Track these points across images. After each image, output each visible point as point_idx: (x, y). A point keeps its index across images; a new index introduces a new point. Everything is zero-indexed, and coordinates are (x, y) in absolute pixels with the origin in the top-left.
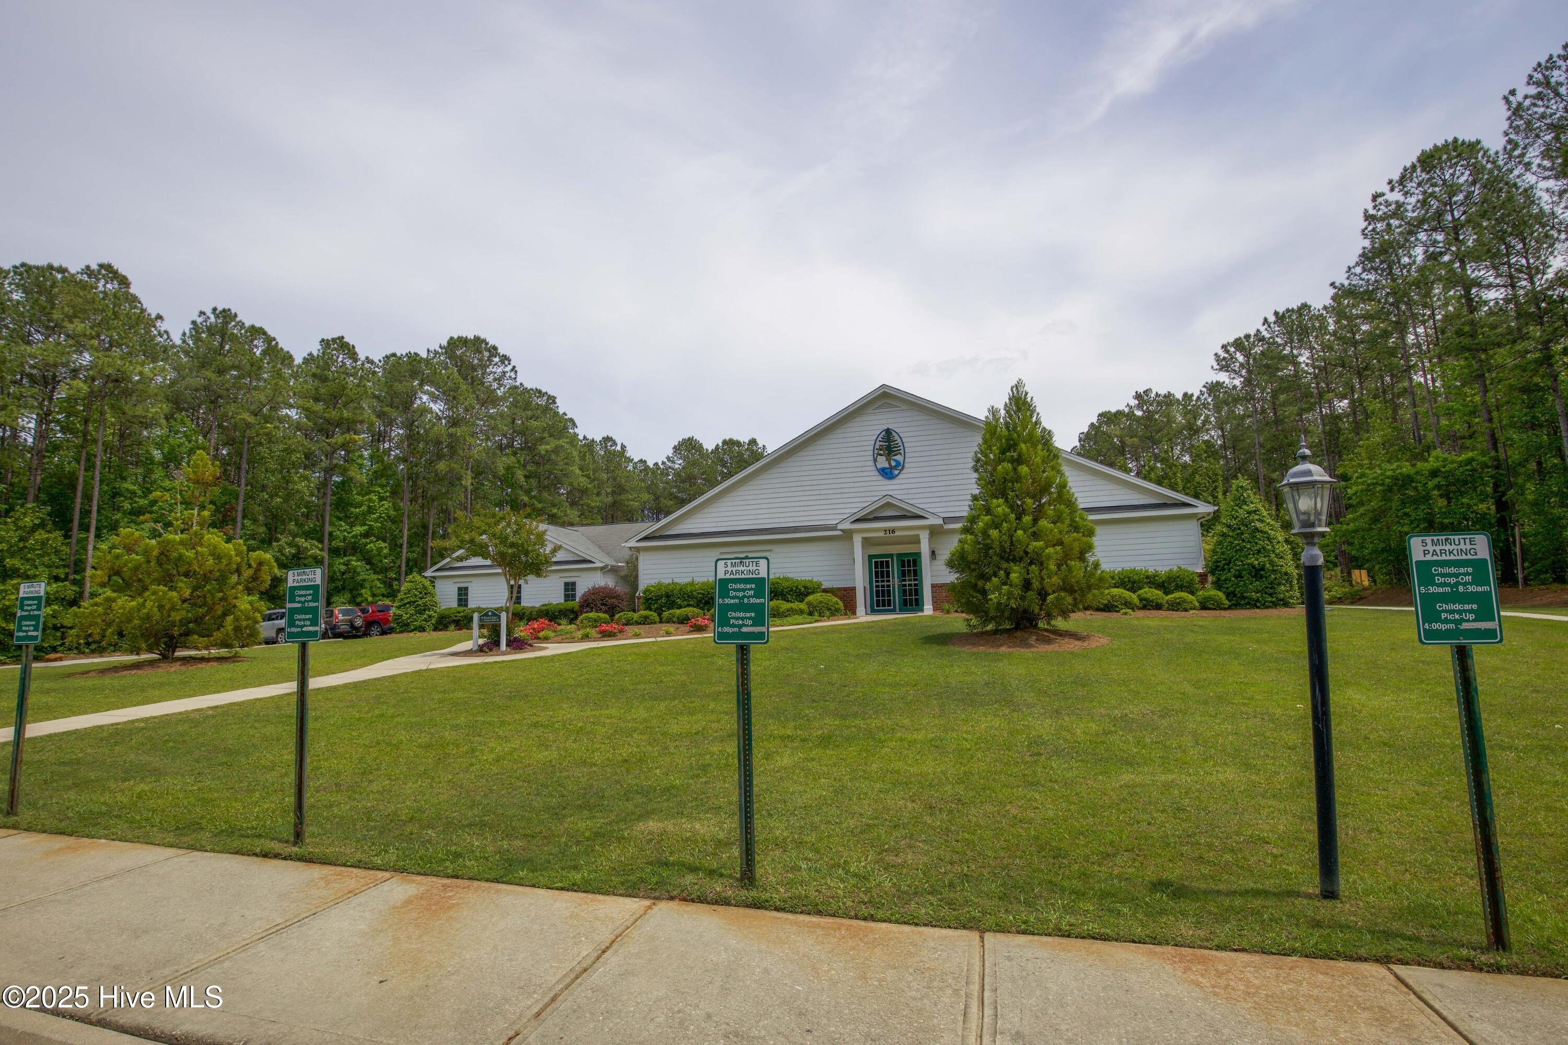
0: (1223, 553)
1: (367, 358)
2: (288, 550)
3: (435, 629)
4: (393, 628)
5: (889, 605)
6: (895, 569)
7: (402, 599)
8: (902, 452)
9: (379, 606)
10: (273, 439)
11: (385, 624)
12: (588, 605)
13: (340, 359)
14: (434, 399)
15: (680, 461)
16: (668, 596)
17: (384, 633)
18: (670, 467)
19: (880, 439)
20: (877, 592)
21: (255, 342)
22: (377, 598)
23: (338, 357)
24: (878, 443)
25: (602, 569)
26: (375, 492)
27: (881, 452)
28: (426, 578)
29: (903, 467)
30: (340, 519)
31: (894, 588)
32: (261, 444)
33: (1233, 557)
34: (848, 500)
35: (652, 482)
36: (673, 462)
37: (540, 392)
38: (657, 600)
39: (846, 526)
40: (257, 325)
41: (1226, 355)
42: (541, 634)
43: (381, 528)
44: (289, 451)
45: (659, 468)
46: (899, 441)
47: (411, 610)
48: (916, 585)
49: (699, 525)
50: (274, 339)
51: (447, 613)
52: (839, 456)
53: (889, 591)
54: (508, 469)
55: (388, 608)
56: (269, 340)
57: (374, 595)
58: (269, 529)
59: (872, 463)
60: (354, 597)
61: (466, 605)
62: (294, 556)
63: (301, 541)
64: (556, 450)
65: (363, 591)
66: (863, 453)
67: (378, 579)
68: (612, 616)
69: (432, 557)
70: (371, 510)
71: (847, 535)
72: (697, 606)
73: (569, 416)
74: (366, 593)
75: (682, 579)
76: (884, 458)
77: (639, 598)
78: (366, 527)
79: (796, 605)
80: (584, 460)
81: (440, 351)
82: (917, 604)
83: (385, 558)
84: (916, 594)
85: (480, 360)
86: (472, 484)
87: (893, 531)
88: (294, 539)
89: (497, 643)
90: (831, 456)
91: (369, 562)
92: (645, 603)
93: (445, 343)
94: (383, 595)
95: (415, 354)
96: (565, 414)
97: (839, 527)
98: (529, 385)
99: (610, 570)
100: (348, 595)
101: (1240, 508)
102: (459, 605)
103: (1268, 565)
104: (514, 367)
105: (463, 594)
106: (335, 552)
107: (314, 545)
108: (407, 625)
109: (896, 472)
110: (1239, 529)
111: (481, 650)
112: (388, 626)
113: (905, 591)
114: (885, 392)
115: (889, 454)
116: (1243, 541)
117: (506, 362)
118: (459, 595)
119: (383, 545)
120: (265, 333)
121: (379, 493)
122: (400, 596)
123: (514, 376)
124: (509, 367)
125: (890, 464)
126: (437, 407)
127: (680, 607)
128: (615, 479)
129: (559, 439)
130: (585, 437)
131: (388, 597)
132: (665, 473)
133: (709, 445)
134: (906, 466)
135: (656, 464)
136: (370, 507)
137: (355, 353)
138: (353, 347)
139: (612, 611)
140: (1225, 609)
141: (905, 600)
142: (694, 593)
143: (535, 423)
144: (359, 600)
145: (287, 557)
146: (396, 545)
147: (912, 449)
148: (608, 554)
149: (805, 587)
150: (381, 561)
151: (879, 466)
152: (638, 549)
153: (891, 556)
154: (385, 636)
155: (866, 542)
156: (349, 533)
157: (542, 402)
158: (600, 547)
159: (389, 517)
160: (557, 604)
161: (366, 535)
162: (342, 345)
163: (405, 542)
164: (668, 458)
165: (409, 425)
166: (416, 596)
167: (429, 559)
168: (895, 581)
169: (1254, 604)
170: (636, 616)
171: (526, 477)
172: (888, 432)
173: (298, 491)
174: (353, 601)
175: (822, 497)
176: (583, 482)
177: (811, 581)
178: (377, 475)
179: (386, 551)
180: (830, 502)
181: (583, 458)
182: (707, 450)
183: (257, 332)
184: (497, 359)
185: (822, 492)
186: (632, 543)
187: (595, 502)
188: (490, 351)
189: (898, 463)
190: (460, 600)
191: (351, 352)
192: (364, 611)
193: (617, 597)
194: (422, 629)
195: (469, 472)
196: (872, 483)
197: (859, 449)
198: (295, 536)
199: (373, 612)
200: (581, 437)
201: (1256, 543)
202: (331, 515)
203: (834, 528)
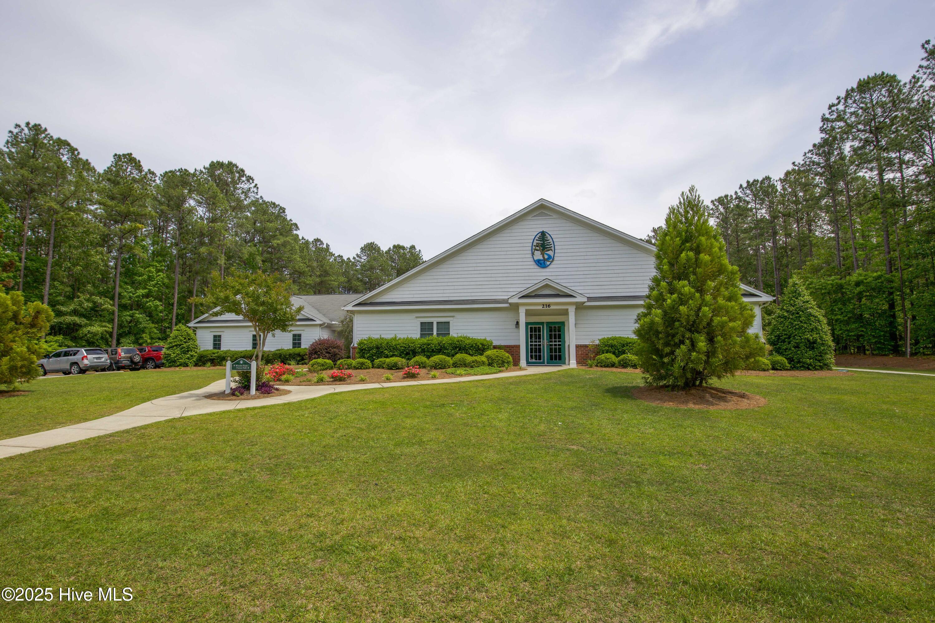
0: (784, 330)
1: (149, 170)
2: (86, 304)
3: (196, 365)
4: (163, 364)
5: (540, 359)
6: (545, 333)
7: (171, 343)
8: (553, 248)
9: (155, 346)
10: (76, 223)
11: (158, 360)
12: (316, 353)
13: (129, 170)
14: (199, 203)
15: (365, 258)
16: (378, 348)
17: (157, 366)
18: (358, 261)
19: (537, 238)
20: (531, 349)
21: (61, 151)
22: (154, 341)
23: (127, 168)
24: (535, 242)
25: (320, 325)
26: (153, 266)
27: (538, 248)
28: (190, 328)
29: (553, 259)
30: (126, 283)
31: (544, 346)
32: (66, 226)
33: (793, 333)
34: (512, 282)
35: (345, 270)
36: (360, 258)
37: (274, 204)
38: (369, 350)
39: (515, 300)
40: (63, 138)
41: (714, 207)
42: (284, 377)
43: (158, 291)
44: (87, 233)
45: (351, 261)
46: (551, 240)
47: (178, 351)
48: (559, 345)
49: (401, 296)
50: (77, 150)
51: (205, 353)
52: (506, 249)
53: (540, 349)
54: (251, 254)
55: (160, 348)
56: (73, 150)
57: (152, 338)
58: (74, 289)
59: (530, 256)
60: (137, 339)
61: (219, 348)
62: (92, 309)
63: (97, 299)
64: (284, 245)
65: (144, 335)
66: (525, 248)
67: (155, 327)
68: (335, 361)
69: (195, 313)
70: (150, 278)
71: (515, 307)
72: (400, 356)
73: (294, 222)
74: (146, 337)
75: (388, 335)
76: (539, 252)
77: (354, 348)
78: (146, 291)
79: (479, 358)
80: (303, 253)
81: (204, 170)
82: (560, 359)
83: (161, 312)
84: (560, 352)
85: (233, 178)
86: (225, 264)
87: (549, 306)
88: (91, 296)
89: (247, 387)
90: (500, 249)
91: (150, 315)
92: (359, 353)
93: (207, 165)
94: (159, 339)
95: (185, 170)
96: (291, 220)
97: (510, 301)
98: (266, 199)
99: (327, 327)
100: (132, 338)
101: (797, 298)
102: (214, 348)
103: (819, 340)
104: (256, 185)
105: (217, 340)
106: (123, 307)
107: (107, 301)
108: (175, 361)
109: (548, 263)
110: (798, 313)
111: (234, 394)
112: (160, 361)
113: (551, 349)
114: (542, 204)
115: (543, 250)
116: (801, 322)
117: (251, 181)
118: (214, 340)
119: (158, 303)
120: (69, 144)
121: (157, 266)
122: (169, 340)
123: (256, 191)
124: (253, 185)
125: (543, 257)
126: (201, 211)
127: (387, 357)
128: (322, 266)
129: (286, 237)
130: (303, 238)
131: (162, 340)
132: (354, 264)
133: (384, 248)
134: (555, 259)
135: (349, 259)
136: (149, 277)
137: (140, 166)
138: (139, 161)
139: (334, 357)
140: (787, 370)
141: (551, 356)
142: (398, 346)
143: (270, 225)
144: (141, 341)
145: (86, 309)
146: (169, 304)
147: (560, 247)
148: (324, 315)
149: (483, 345)
150: (158, 315)
151: (536, 258)
152: (352, 312)
153: (542, 323)
154: (157, 370)
155: (528, 313)
156: (134, 294)
157: (276, 211)
158: (318, 310)
159: (164, 284)
160: (288, 350)
161: (147, 296)
162: (130, 159)
163: (176, 302)
164: (357, 255)
165: (181, 222)
166: (181, 340)
167: (193, 314)
168: (545, 342)
169: (808, 368)
170: (354, 362)
171: (263, 261)
172: (543, 234)
173: (95, 262)
174: (136, 342)
175: (493, 279)
176: (301, 266)
177: (485, 340)
178: (155, 254)
179: (161, 308)
180: (498, 283)
181: (302, 251)
182: (383, 251)
183: (62, 143)
184: (244, 179)
185: (493, 275)
186: (349, 308)
187: (310, 281)
188: (239, 173)
189: (550, 257)
190: (215, 345)
191: (137, 165)
192: (141, 350)
193: (338, 347)
194: (186, 365)
195: (223, 255)
196: (530, 271)
197: (522, 245)
198: (92, 294)
199: (149, 351)
200: (301, 238)
201: (811, 324)
202: (120, 280)
203: (505, 301)
